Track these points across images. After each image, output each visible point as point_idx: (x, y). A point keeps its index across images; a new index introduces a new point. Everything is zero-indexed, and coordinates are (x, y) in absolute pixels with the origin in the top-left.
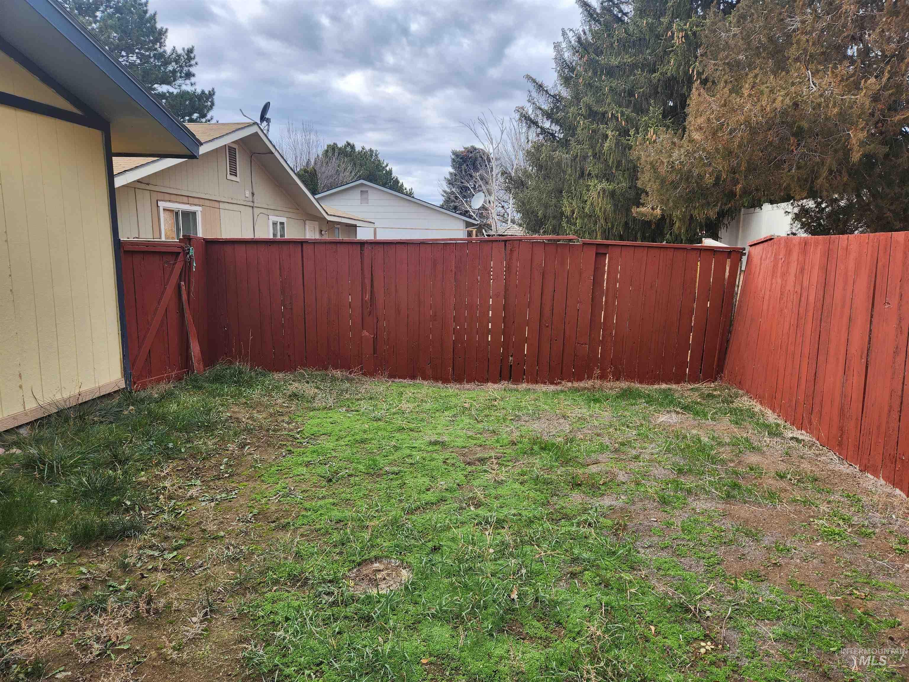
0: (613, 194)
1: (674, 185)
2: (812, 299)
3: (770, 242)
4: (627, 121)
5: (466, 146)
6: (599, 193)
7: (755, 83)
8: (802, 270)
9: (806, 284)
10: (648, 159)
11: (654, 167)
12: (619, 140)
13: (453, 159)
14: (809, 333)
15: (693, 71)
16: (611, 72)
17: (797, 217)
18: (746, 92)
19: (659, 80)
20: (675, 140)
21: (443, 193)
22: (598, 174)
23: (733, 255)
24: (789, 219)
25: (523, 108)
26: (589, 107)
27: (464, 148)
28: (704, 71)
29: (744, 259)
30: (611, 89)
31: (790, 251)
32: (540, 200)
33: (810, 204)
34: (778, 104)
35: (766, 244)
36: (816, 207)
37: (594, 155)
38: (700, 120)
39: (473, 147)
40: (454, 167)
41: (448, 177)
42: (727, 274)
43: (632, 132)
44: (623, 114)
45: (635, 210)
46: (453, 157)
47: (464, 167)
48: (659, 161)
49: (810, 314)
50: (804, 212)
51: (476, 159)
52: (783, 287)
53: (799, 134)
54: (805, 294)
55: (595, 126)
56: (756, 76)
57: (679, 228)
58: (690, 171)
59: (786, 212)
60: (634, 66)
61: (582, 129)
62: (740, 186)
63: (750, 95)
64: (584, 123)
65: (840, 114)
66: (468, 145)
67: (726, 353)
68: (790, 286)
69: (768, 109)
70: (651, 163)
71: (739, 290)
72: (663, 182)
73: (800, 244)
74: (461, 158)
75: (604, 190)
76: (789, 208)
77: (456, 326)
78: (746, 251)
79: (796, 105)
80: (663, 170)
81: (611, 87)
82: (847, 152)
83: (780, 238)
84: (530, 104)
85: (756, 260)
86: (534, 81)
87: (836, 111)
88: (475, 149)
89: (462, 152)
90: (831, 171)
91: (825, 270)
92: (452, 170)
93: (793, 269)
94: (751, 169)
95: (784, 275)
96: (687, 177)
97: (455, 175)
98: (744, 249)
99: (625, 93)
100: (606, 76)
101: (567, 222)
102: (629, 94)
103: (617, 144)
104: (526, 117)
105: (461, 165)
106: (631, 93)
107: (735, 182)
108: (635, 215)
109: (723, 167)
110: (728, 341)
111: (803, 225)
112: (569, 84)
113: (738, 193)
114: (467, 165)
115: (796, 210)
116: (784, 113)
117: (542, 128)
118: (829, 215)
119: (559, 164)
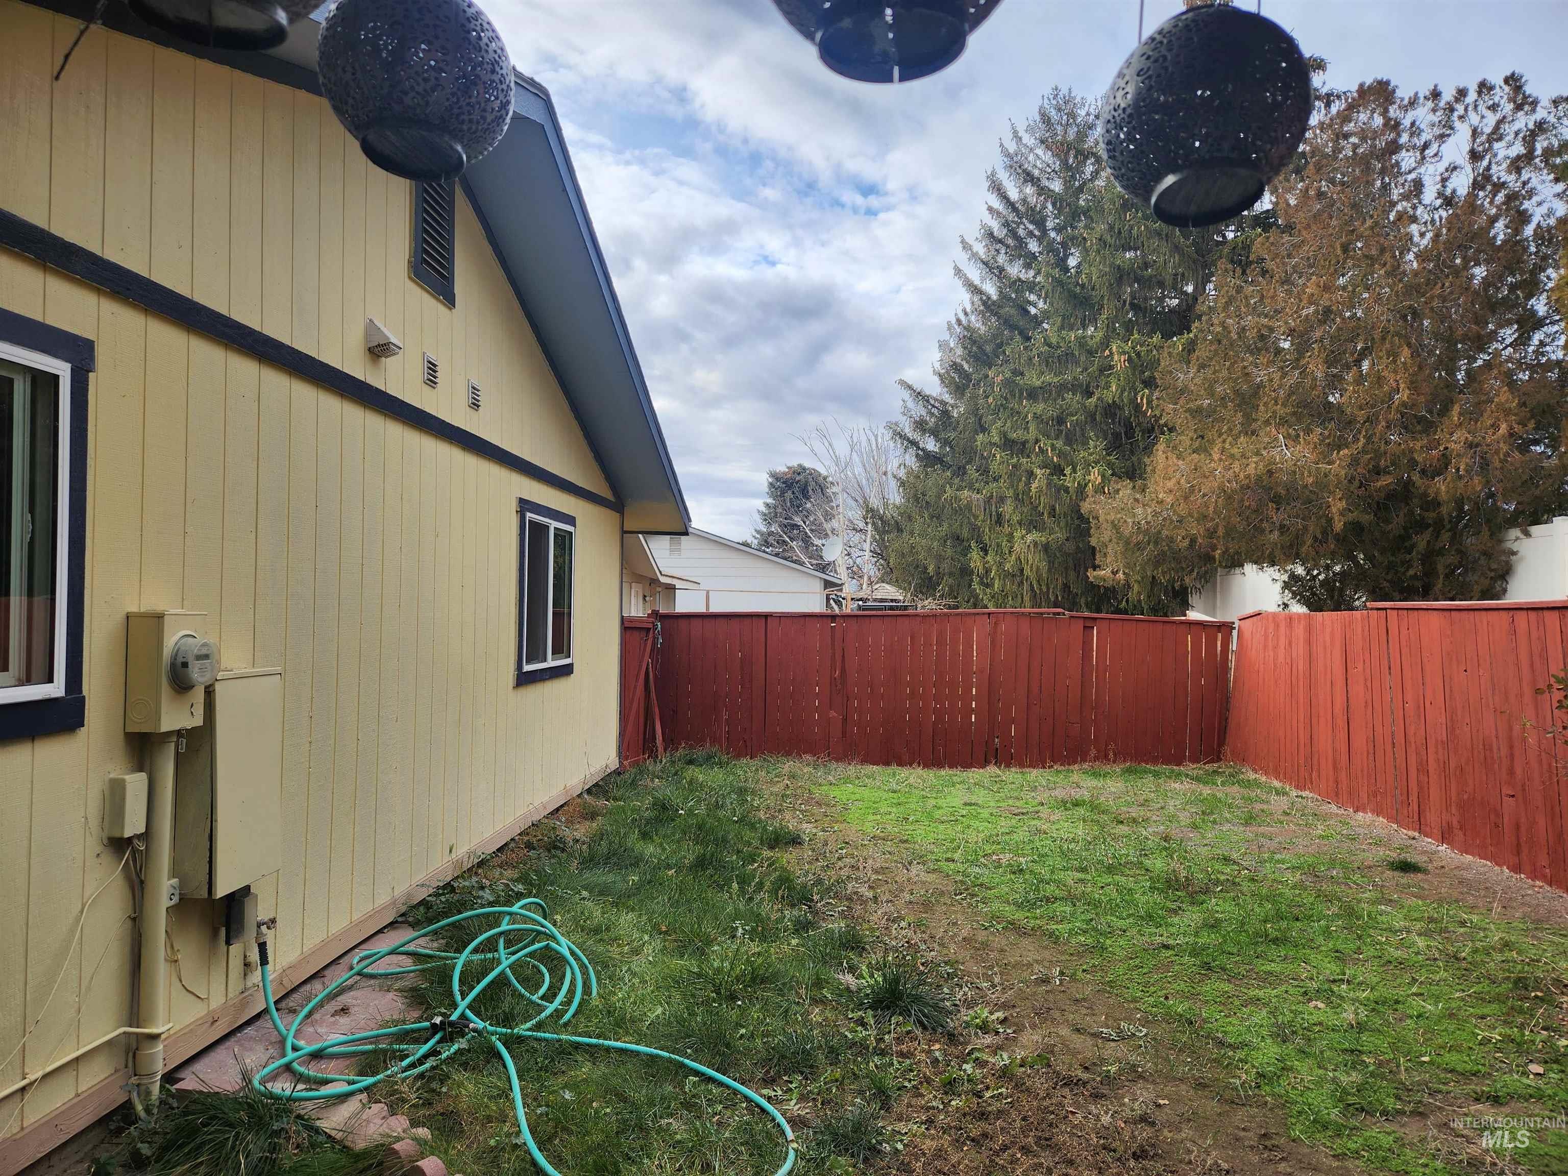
0: (1046, 548)
1: (1139, 546)
2: (1301, 667)
3: (1259, 617)
4: (1059, 456)
5: (790, 465)
6: (1029, 546)
7: (1223, 448)
8: (1290, 643)
9: (1294, 655)
10: (1108, 517)
11: (1115, 526)
12: (1051, 480)
13: (771, 484)
14: (1302, 698)
15: (1142, 399)
16: (1033, 394)
17: (1286, 586)
18: (1216, 457)
19: (1096, 406)
20: (1138, 496)
21: (754, 534)
22: (1021, 520)
23: (1223, 628)
24: (1278, 586)
25: (896, 424)
26: (1004, 435)
27: (788, 468)
28: (1161, 415)
29: (1235, 633)
30: (1036, 417)
31: (1278, 626)
32: (930, 549)
33: (1300, 570)
34: (1251, 470)
35: (1255, 618)
36: (1307, 575)
37: (1016, 497)
38: (1170, 484)
39: (800, 466)
40: (772, 495)
41: (763, 509)
42: (1219, 648)
43: (1068, 471)
44: (1053, 448)
45: (1091, 574)
46: (770, 480)
47: (789, 494)
48: (1122, 521)
49: (1301, 683)
50: (1293, 577)
51: (806, 484)
52: (1275, 659)
53: (1277, 500)
54: (1294, 666)
55: (1015, 460)
56: (1224, 441)
57: (1139, 593)
58: (1159, 532)
59: (1273, 579)
60: (1063, 388)
61: (1000, 464)
62: (1219, 552)
63: (1220, 460)
64: (1001, 457)
65: (1316, 483)
66: (794, 463)
67: (1225, 733)
68: (1281, 658)
69: (1242, 475)
70: (1113, 522)
71: (1232, 665)
72: (1127, 543)
73: (1286, 619)
74: (784, 483)
75: (1036, 544)
76: (1277, 575)
77: (936, 706)
78: (1236, 625)
79: (1270, 473)
80: (1127, 531)
81: (1035, 414)
82: (1330, 521)
83: (1268, 614)
84: (905, 417)
85: (1247, 634)
86: (910, 387)
87: (1311, 480)
88: (804, 469)
89: (785, 474)
90: (1315, 538)
91: (1309, 642)
92: (770, 501)
93: (1283, 641)
94: (1230, 532)
95: (1275, 648)
96: (1156, 539)
97: (775, 507)
98: (1233, 623)
99: (1053, 420)
100: (1028, 400)
101: (981, 583)
102: (1058, 422)
103: (1049, 485)
104: (901, 436)
105: (783, 493)
106: (1060, 421)
107: (1214, 548)
108: (1091, 579)
109: (1199, 531)
110: (1227, 719)
111: (1294, 594)
112: (963, 394)
113: (1217, 560)
114: (793, 493)
115: (1285, 577)
116: (1259, 478)
117: (923, 450)
118: (1323, 583)
119: (969, 507)
